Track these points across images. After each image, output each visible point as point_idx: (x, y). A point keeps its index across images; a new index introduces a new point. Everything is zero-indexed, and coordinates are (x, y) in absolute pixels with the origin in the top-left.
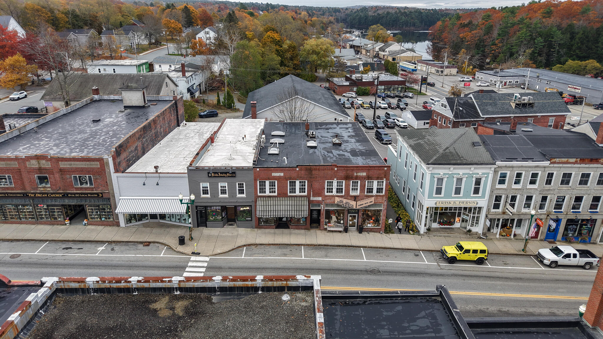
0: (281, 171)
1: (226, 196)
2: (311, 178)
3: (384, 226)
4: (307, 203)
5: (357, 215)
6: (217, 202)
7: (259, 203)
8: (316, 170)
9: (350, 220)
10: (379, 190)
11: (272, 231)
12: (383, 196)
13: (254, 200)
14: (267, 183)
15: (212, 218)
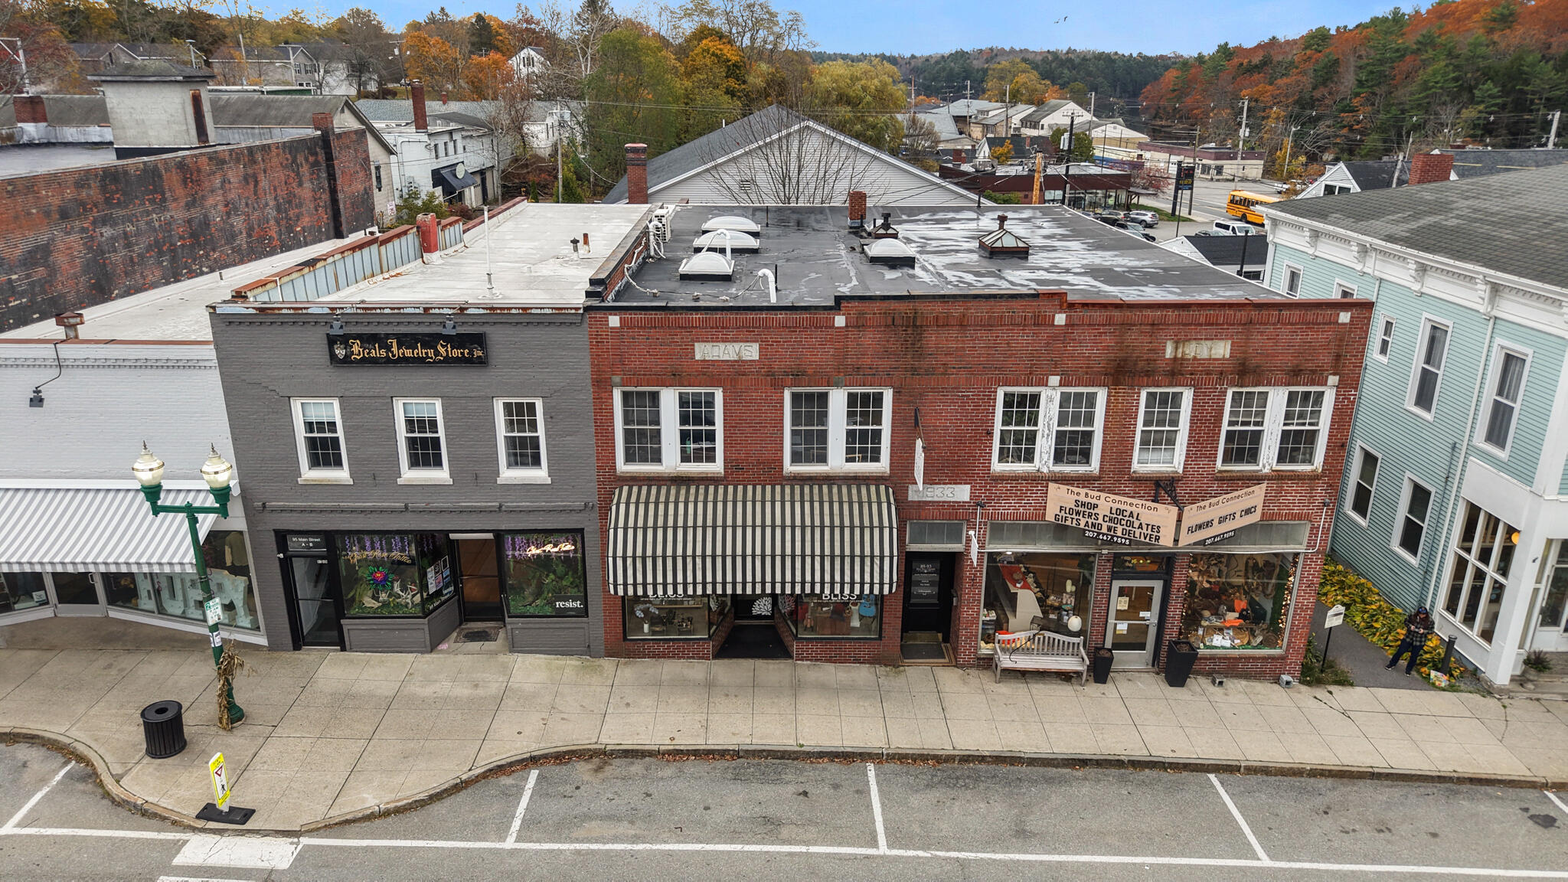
0: (744, 333)
1: (441, 475)
2: (914, 370)
3: (1301, 643)
4: (888, 515)
5: (1158, 585)
6: (393, 511)
7: (619, 513)
8: (941, 323)
9: (1121, 615)
10: (1295, 444)
11: (696, 670)
12: (1313, 477)
13: (594, 500)
14: (669, 400)
15: (375, 598)
